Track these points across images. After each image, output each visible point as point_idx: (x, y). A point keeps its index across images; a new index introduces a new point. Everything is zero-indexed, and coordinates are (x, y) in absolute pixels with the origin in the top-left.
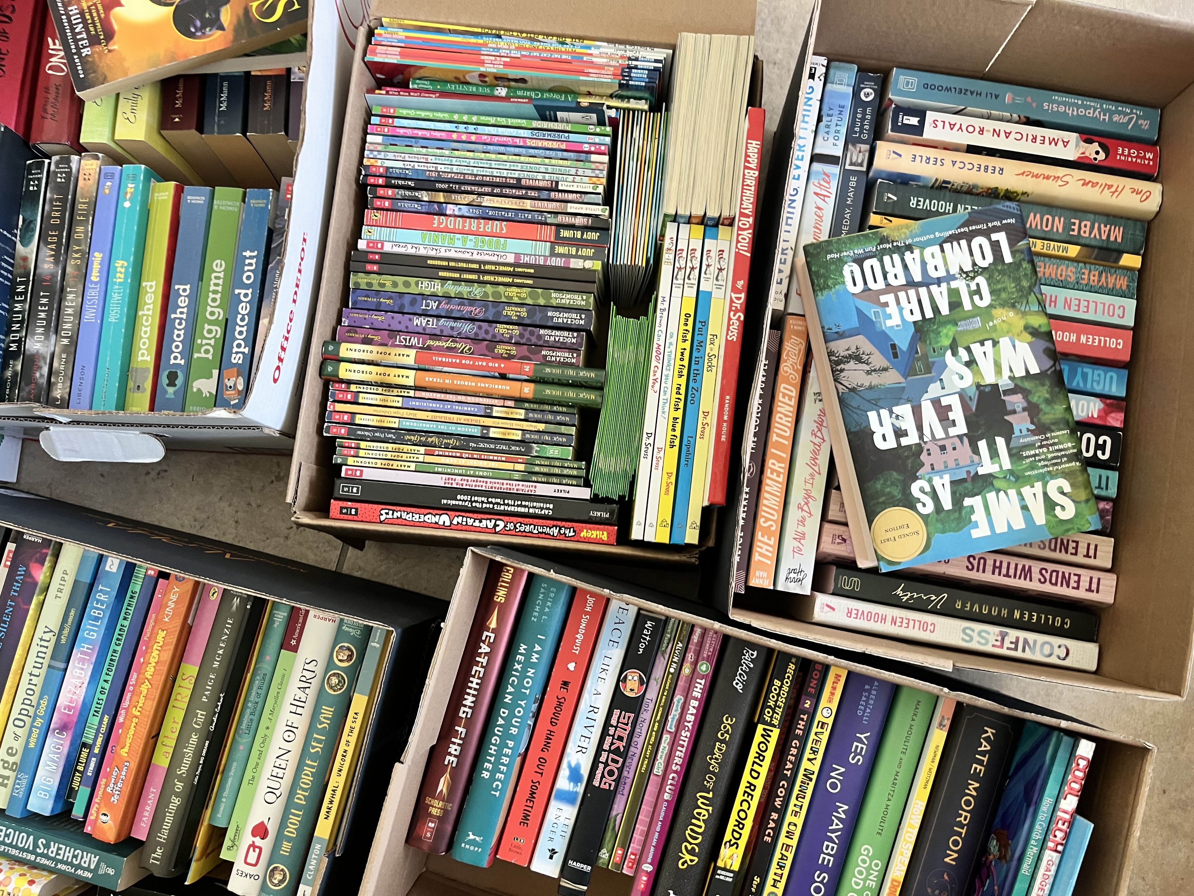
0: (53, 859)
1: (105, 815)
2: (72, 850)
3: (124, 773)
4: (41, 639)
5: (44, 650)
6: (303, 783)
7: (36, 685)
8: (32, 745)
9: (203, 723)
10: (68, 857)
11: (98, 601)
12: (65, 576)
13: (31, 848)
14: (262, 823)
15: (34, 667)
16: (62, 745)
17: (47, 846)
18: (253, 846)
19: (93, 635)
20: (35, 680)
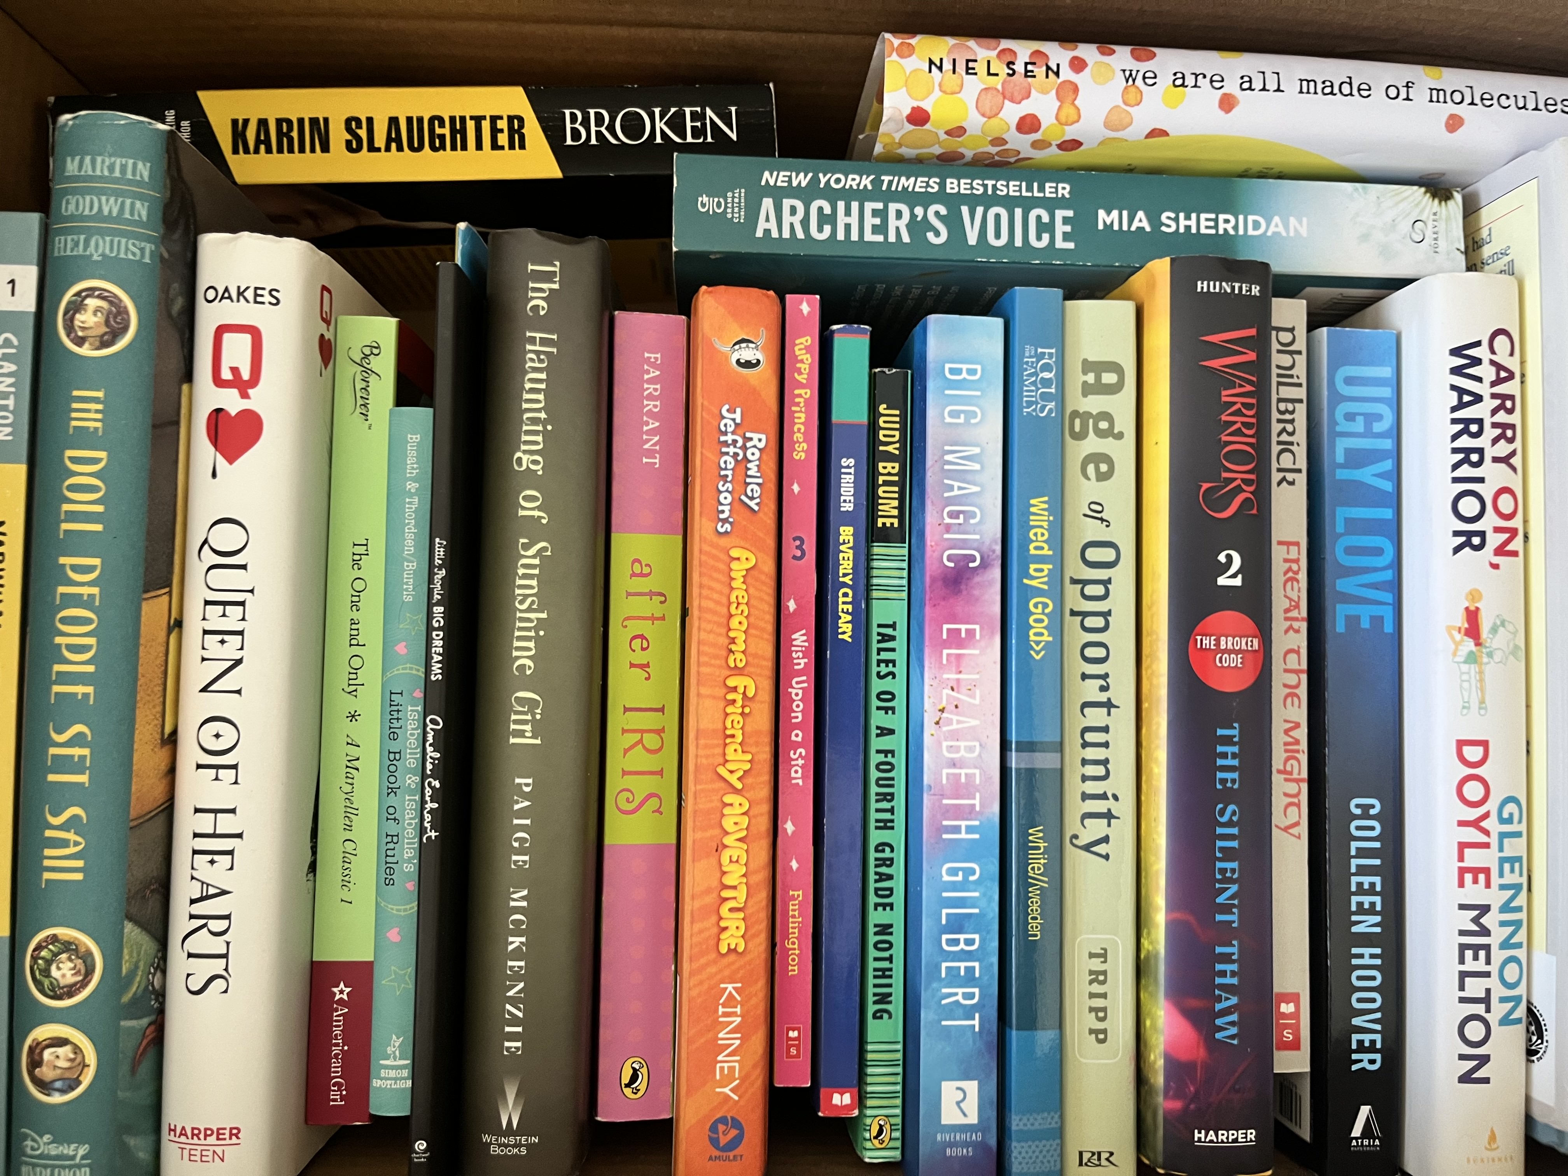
0: (890, 196)
1: (748, 365)
2: (841, 236)
3: (726, 498)
4: (1109, 816)
5: (1092, 787)
6: (87, 621)
7: (1084, 677)
8: (1039, 505)
9: (511, 710)
10: (848, 213)
11: (969, 979)
12: (1100, 1026)
13: (965, 210)
14: (231, 461)
15: (1106, 729)
16: (948, 528)
17: (918, 227)
18: (243, 386)
19: (953, 872)
20: (1091, 691)
